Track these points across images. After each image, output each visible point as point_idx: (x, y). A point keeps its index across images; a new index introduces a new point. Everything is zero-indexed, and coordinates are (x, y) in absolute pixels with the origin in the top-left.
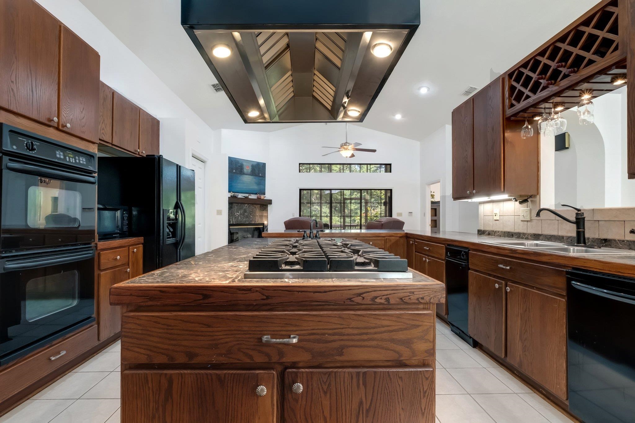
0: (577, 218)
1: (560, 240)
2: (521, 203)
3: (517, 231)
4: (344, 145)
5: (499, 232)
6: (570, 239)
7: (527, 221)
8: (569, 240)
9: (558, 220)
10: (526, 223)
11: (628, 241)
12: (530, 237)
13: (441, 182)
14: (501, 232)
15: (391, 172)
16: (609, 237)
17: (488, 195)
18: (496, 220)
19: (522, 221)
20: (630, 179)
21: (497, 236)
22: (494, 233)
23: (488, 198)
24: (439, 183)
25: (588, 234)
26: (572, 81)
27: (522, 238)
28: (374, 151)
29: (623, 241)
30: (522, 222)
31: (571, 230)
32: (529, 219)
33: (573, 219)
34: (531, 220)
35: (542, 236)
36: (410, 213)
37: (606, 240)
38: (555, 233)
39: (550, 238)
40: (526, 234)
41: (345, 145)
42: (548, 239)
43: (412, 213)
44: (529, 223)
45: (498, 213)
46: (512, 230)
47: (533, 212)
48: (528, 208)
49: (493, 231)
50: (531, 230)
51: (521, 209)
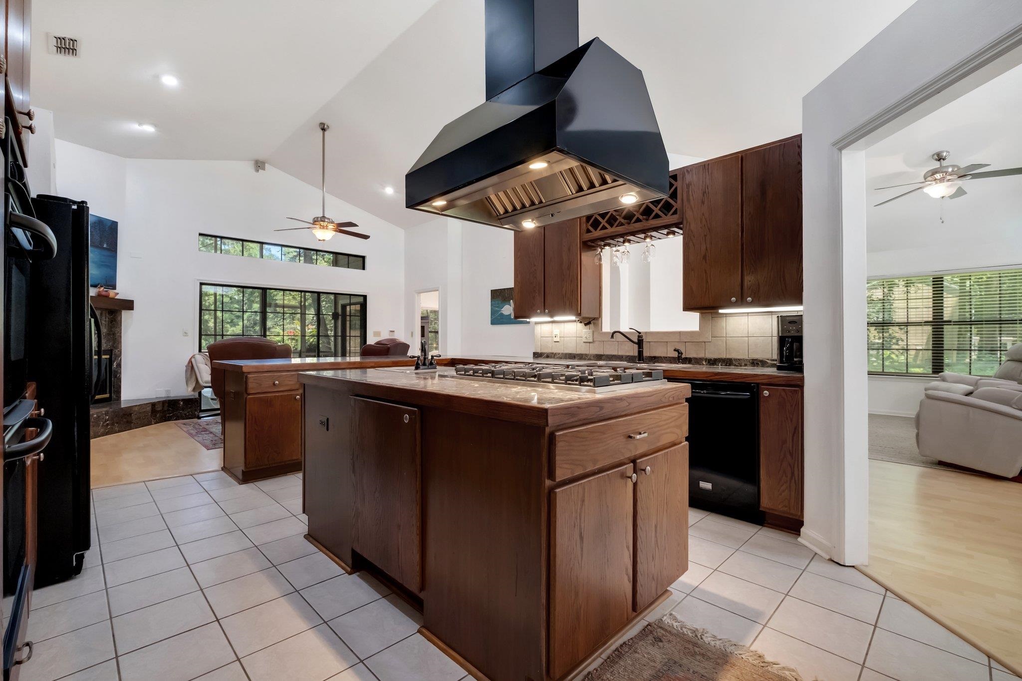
0: (638, 340)
2: (586, 325)
3: (579, 352)
4: (319, 221)
5: (559, 354)
7: (590, 343)
8: (627, 359)
9: (625, 341)
10: (588, 344)
12: (592, 358)
13: (440, 289)
14: (563, 353)
15: (364, 268)
16: (657, 354)
17: (552, 316)
18: (555, 342)
19: (584, 342)
20: (685, 311)
21: (557, 358)
22: (554, 356)
24: (438, 292)
25: (646, 353)
26: (644, 226)
27: (585, 359)
28: (366, 237)
29: (666, 357)
30: (584, 344)
31: (633, 351)
33: (636, 340)
34: (593, 342)
35: (604, 357)
36: (391, 331)
37: (655, 357)
38: (615, 353)
39: (611, 357)
40: (588, 355)
41: (322, 221)
43: (393, 331)
45: (559, 335)
46: (574, 352)
47: (595, 333)
48: (591, 330)
49: (553, 353)
50: (594, 351)
51: (583, 330)
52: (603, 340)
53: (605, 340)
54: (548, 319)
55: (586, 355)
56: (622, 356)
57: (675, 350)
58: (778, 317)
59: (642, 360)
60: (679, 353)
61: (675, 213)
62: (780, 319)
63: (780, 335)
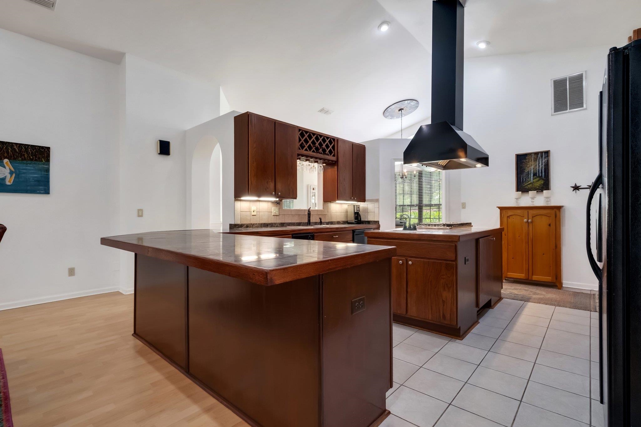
0: (308, 214)
1: (293, 225)
3: (270, 222)
5: (256, 224)
7: (277, 216)
9: (292, 215)
10: (276, 217)
11: (314, 222)
12: (279, 225)
14: (259, 224)
18: (253, 215)
21: (255, 227)
22: (253, 226)
23: (258, 198)
27: (274, 226)
30: (274, 216)
31: (304, 219)
32: (278, 215)
35: (285, 224)
38: (291, 222)
39: (289, 224)
44: (277, 217)
45: (256, 210)
46: (267, 222)
47: (280, 210)
48: (277, 208)
49: (251, 224)
50: (279, 221)
51: (273, 208)
53: (286, 214)
55: (275, 224)
56: (294, 223)
57: (320, 218)
58: (354, 206)
59: (310, 224)
60: (321, 220)
61: (334, 156)
62: (355, 206)
63: (355, 212)
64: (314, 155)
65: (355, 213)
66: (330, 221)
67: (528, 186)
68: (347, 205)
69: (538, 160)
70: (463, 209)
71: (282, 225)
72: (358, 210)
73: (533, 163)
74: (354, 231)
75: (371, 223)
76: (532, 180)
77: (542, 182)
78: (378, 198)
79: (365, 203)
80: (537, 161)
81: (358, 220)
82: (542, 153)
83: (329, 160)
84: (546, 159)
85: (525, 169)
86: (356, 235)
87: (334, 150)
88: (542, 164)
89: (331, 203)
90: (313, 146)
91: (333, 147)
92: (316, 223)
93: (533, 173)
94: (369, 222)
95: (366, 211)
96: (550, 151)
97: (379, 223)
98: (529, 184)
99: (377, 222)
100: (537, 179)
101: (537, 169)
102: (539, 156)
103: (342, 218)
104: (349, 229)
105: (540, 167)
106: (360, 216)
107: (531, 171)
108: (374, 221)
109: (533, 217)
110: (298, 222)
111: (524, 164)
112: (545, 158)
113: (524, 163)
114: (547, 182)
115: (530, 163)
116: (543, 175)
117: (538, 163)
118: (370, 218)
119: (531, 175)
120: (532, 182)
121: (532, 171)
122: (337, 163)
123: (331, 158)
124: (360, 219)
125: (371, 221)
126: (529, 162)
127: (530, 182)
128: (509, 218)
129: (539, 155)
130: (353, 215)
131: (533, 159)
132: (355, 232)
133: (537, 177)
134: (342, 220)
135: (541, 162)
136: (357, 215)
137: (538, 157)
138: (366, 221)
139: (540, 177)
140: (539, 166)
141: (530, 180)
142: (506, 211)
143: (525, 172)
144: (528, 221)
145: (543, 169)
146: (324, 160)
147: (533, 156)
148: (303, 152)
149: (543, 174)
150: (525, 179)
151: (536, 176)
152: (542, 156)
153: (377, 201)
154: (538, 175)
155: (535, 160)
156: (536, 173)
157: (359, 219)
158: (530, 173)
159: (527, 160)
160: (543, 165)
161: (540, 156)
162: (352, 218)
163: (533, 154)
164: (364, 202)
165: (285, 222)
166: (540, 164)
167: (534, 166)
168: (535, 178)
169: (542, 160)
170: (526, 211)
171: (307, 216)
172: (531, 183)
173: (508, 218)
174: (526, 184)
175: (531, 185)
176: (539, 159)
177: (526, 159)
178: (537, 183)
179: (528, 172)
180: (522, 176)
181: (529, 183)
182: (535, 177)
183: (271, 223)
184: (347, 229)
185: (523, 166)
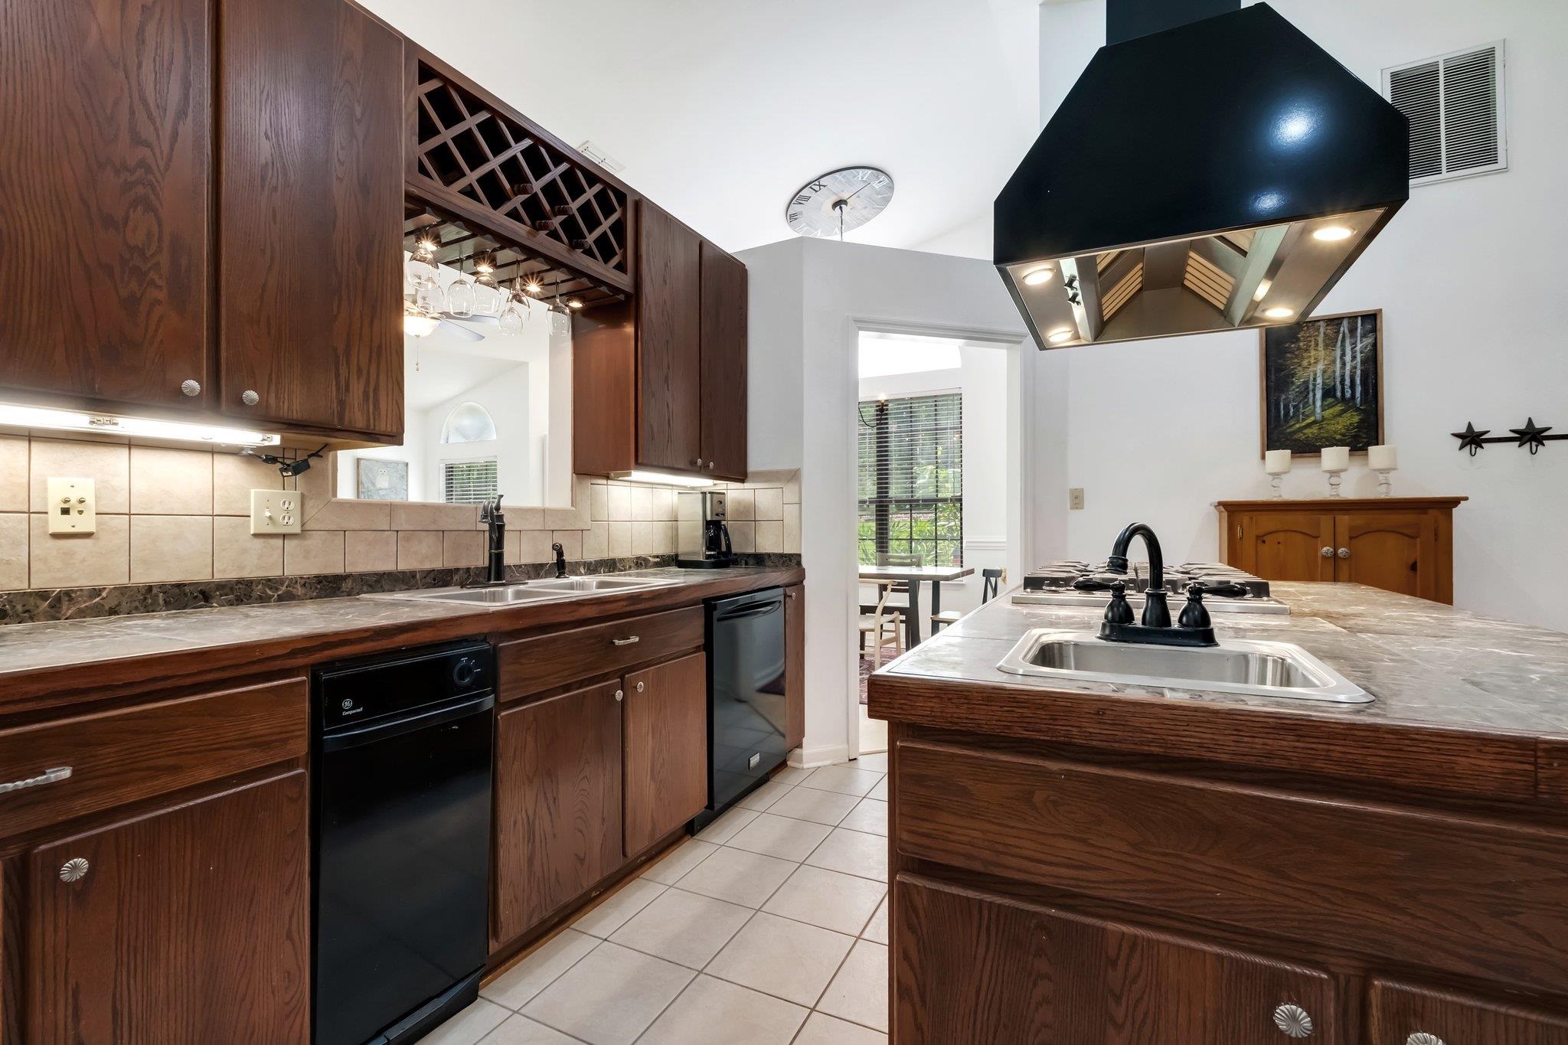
1: (407, 584)
3: (227, 575)
5: (102, 591)
6: (432, 575)
7: (283, 536)
8: (429, 580)
9: (397, 531)
10: (276, 542)
11: (525, 565)
12: (299, 591)
14: (123, 587)
18: (61, 535)
19: (258, 537)
27: (264, 597)
29: (520, 566)
30: (260, 542)
32: (297, 530)
34: (303, 534)
35: (346, 580)
38: (384, 566)
39: (378, 581)
40: (280, 581)
42: (370, 586)
44: (290, 544)
45: (90, 500)
47: (309, 504)
48: (290, 492)
50: (301, 563)
51: (253, 491)
52: (345, 526)
53: (355, 526)
54: (77, 420)
55: (270, 583)
56: (412, 574)
57: (554, 547)
58: (704, 494)
59: (499, 576)
60: (560, 554)
61: (621, 267)
62: (708, 496)
63: (709, 518)
64: (516, 233)
65: (708, 524)
66: (605, 556)
67: (1305, 431)
68: (676, 492)
69: (1339, 343)
70: (1072, 511)
71: (329, 587)
72: (720, 510)
73: (1322, 353)
74: (709, 605)
75: (770, 563)
76: (1318, 410)
77: (1356, 419)
78: (794, 467)
79: (746, 485)
80: (1335, 346)
81: (720, 553)
82: (1352, 318)
83: (597, 282)
84: (1369, 340)
85: (1293, 375)
86: (719, 620)
87: (622, 244)
88: (1354, 358)
89: (610, 482)
90: (512, 187)
91: (619, 228)
92: (537, 570)
93: (1323, 389)
94: (759, 560)
95: (749, 514)
96: (1381, 310)
97: (799, 563)
98: (1309, 426)
99: (792, 561)
100: (1338, 408)
101: (1338, 374)
102: (1342, 329)
103: (656, 545)
104: (691, 597)
105: (1348, 367)
106: (726, 534)
107: (1315, 379)
108: (782, 556)
109: (1351, 538)
110: (437, 565)
111: (1292, 358)
112: (1364, 336)
113: (1292, 352)
114: (1372, 418)
115: (1313, 353)
116: (1358, 394)
117: (1338, 353)
118: (767, 543)
119: (1314, 395)
120: (1318, 417)
121: (1319, 380)
122: (633, 303)
123: (605, 271)
124: (729, 546)
125: (769, 555)
126: (1307, 350)
127: (1312, 419)
128: (1264, 542)
129: (1345, 326)
130: (699, 531)
131: (1321, 339)
132: (715, 607)
133: (1337, 402)
134: (655, 553)
135: (1352, 349)
136: (715, 529)
137: (1338, 332)
138: (749, 555)
139: (1348, 403)
140: (1344, 364)
141: (1313, 413)
142: (1251, 518)
143: (1293, 383)
144: (1335, 554)
145: (1359, 372)
146: (575, 273)
147: (1322, 330)
148: (452, 196)
149: (1359, 389)
150: (1294, 407)
151: (1334, 396)
152: (1353, 331)
153: (793, 476)
154: (1339, 394)
155: (1330, 343)
156: (1334, 386)
157: (724, 549)
158: (1311, 386)
159: (1301, 344)
160: (1359, 359)
161: (1347, 331)
162: (693, 543)
163: (1322, 324)
164: (743, 481)
165: (349, 570)
166: (1348, 358)
167: (1326, 362)
168: (1330, 406)
169: (1354, 345)
170: (1325, 520)
171: (487, 534)
172: (1315, 422)
173: (1259, 542)
174: (1298, 426)
175: (1314, 430)
176: (1343, 341)
177: (1298, 340)
178: (1338, 423)
179: (1306, 383)
180: (1283, 397)
181: (1309, 421)
182: (1330, 400)
183: (240, 582)
184: (682, 598)
185: (1289, 362)
